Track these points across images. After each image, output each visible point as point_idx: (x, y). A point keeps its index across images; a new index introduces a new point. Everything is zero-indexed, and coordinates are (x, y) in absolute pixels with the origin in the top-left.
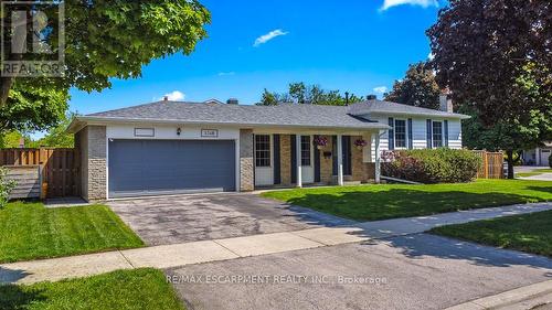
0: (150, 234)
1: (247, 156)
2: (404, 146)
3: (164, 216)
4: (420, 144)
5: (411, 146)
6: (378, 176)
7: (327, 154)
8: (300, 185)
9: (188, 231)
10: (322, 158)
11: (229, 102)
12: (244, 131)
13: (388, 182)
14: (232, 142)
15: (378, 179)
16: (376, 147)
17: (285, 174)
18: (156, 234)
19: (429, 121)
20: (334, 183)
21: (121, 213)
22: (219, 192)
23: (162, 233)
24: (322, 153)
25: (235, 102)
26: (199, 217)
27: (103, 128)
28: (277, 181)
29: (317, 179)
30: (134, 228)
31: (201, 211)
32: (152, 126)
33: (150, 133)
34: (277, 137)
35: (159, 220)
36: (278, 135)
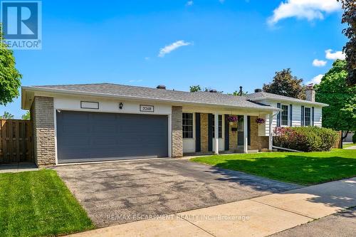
0: (99, 206)
1: (177, 129)
2: (286, 124)
3: (111, 181)
4: (296, 123)
5: (291, 125)
6: (271, 146)
7: (234, 129)
8: (217, 152)
9: (142, 200)
10: (230, 132)
11: (158, 87)
12: (176, 108)
13: (279, 150)
14: (166, 117)
15: (270, 148)
16: (270, 124)
17: (204, 145)
18: (106, 206)
19: (303, 107)
20: (242, 151)
21: (68, 178)
22: (154, 159)
23: (113, 204)
24: (230, 128)
25: (164, 88)
26: (146, 182)
27: (51, 99)
28: (198, 149)
29: (227, 148)
30: (80, 197)
31: (146, 176)
32: (97, 100)
33: (95, 106)
34: (198, 115)
35: (108, 186)
36: (199, 113)
